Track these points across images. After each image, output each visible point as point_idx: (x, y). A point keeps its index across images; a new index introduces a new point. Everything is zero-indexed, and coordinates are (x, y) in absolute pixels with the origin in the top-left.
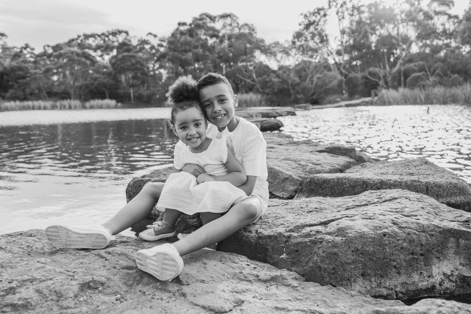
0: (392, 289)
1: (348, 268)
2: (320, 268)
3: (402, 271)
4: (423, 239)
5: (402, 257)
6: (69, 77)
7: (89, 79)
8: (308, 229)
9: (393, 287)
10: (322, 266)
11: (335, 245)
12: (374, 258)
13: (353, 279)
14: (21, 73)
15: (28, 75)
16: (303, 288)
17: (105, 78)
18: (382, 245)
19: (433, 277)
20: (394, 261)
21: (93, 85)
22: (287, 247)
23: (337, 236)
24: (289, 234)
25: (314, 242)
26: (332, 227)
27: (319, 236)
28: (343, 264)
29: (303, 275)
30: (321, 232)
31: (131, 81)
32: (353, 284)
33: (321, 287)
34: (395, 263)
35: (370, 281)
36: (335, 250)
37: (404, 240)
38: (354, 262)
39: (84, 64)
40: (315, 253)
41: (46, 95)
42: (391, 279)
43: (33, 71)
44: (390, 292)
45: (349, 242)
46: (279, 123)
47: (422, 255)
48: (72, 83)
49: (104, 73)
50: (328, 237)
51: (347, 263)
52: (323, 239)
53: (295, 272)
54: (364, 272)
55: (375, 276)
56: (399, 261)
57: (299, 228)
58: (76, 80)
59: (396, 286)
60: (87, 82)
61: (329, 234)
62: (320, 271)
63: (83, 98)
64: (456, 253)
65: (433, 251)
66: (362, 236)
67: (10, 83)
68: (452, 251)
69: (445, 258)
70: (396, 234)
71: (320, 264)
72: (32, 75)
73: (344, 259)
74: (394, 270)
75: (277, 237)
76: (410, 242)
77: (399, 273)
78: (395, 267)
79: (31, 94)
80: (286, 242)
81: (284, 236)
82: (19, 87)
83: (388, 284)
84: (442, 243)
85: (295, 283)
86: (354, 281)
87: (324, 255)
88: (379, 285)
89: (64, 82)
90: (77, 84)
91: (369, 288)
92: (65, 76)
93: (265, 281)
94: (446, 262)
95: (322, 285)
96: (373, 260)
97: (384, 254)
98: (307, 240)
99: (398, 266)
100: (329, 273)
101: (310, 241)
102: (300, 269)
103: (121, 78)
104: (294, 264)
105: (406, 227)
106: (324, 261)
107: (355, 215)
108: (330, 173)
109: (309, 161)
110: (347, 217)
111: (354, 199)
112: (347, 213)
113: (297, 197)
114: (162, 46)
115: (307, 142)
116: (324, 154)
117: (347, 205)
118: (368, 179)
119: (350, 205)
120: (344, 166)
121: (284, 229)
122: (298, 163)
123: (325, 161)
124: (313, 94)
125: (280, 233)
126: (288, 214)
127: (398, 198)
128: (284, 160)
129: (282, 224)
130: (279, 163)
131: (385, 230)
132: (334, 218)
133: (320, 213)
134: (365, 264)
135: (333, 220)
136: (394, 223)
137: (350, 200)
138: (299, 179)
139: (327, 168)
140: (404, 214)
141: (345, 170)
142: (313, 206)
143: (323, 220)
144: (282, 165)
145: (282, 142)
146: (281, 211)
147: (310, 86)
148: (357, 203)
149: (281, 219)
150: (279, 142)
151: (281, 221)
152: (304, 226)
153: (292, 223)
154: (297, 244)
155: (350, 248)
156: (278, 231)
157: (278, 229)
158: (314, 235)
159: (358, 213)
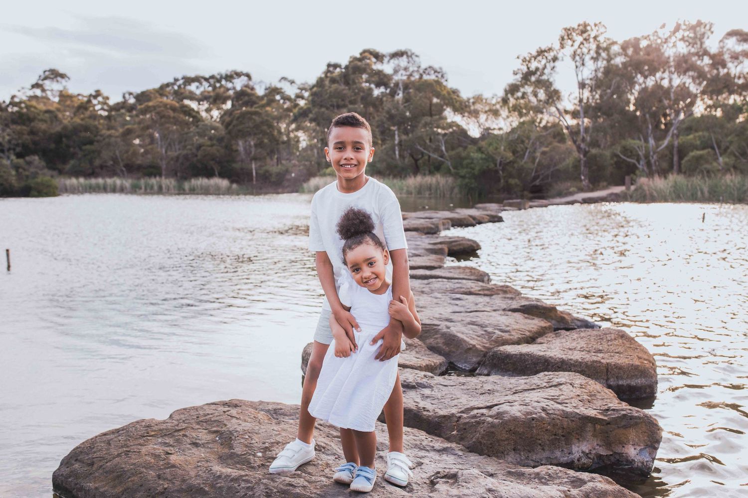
0: (538, 462)
1: (503, 443)
2: (480, 442)
3: (546, 448)
4: (565, 424)
5: (546, 437)
6: (159, 143)
8: (475, 412)
9: (539, 460)
10: (482, 441)
11: (493, 425)
13: (506, 453)
14: (88, 134)
15: (99, 138)
16: (465, 457)
18: (530, 427)
19: (572, 454)
20: (539, 440)
22: (458, 426)
23: (496, 418)
24: (460, 415)
25: (478, 423)
26: (495, 410)
27: (482, 418)
28: (498, 441)
29: (468, 448)
30: (485, 415)
32: (506, 456)
33: (479, 457)
34: (540, 442)
35: (520, 455)
36: (493, 430)
37: (549, 424)
38: (507, 439)
39: (183, 124)
40: (478, 431)
41: (124, 169)
42: (536, 454)
43: (106, 132)
45: (504, 424)
47: (563, 436)
48: (163, 151)
49: (211, 138)
50: (489, 419)
51: (501, 440)
52: (485, 420)
53: (463, 445)
54: (515, 448)
55: (524, 451)
56: (543, 440)
57: (468, 410)
58: (169, 146)
59: (541, 460)
60: (186, 152)
61: (491, 416)
62: (481, 445)
63: (179, 174)
64: (594, 436)
65: (573, 434)
66: (515, 419)
67: (72, 150)
68: (590, 434)
69: (584, 439)
70: (543, 418)
72: (104, 139)
73: (499, 437)
74: (539, 447)
75: (450, 417)
76: (554, 425)
77: (543, 449)
78: (540, 444)
80: (458, 421)
81: (456, 417)
82: (85, 156)
83: (534, 457)
84: (581, 428)
85: (460, 453)
86: (507, 454)
87: (484, 433)
88: (527, 458)
89: (152, 149)
90: (171, 153)
91: (519, 460)
92: (153, 141)
93: (439, 451)
94: (585, 443)
95: (480, 455)
96: (522, 438)
97: (532, 434)
98: (473, 420)
99: (542, 444)
100: (487, 447)
101: (476, 422)
102: (465, 443)
104: (462, 439)
105: (552, 414)
106: (484, 438)
107: (515, 401)
108: (518, 342)
109: (496, 327)
110: (509, 402)
111: (528, 381)
112: (510, 398)
113: (479, 370)
114: (302, 98)
115: (505, 289)
116: (518, 315)
117: (517, 389)
118: (550, 357)
119: (519, 388)
120: (536, 333)
121: (457, 410)
122: (484, 329)
123: (515, 327)
124: (535, 178)
125: (453, 414)
126: (463, 395)
127: (563, 384)
128: (469, 324)
129: (456, 406)
130: (463, 329)
131: (534, 416)
132: (498, 403)
133: (491, 396)
134: (516, 441)
135: (496, 405)
136: (544, 410)
137: (523, 381)
138: (483, 350)
139: (516, 336)
140: (558, 401)
141: (537, 338)
142: (487, 387)
143: (489, 404)
144: (467, 332)
145: (472, 288)
146: (457, 392)
147: (530, 165)
148: (527, 387)
149: (456, 401)
150: (468, 288)
151: (455, 402)
152: (472, 409)
153: (464, 405)
154: (466, 424)
155: (504, 428)
156: (451, 412)
157: (452, 410)
158: (479, 417)
159: (518, 399)
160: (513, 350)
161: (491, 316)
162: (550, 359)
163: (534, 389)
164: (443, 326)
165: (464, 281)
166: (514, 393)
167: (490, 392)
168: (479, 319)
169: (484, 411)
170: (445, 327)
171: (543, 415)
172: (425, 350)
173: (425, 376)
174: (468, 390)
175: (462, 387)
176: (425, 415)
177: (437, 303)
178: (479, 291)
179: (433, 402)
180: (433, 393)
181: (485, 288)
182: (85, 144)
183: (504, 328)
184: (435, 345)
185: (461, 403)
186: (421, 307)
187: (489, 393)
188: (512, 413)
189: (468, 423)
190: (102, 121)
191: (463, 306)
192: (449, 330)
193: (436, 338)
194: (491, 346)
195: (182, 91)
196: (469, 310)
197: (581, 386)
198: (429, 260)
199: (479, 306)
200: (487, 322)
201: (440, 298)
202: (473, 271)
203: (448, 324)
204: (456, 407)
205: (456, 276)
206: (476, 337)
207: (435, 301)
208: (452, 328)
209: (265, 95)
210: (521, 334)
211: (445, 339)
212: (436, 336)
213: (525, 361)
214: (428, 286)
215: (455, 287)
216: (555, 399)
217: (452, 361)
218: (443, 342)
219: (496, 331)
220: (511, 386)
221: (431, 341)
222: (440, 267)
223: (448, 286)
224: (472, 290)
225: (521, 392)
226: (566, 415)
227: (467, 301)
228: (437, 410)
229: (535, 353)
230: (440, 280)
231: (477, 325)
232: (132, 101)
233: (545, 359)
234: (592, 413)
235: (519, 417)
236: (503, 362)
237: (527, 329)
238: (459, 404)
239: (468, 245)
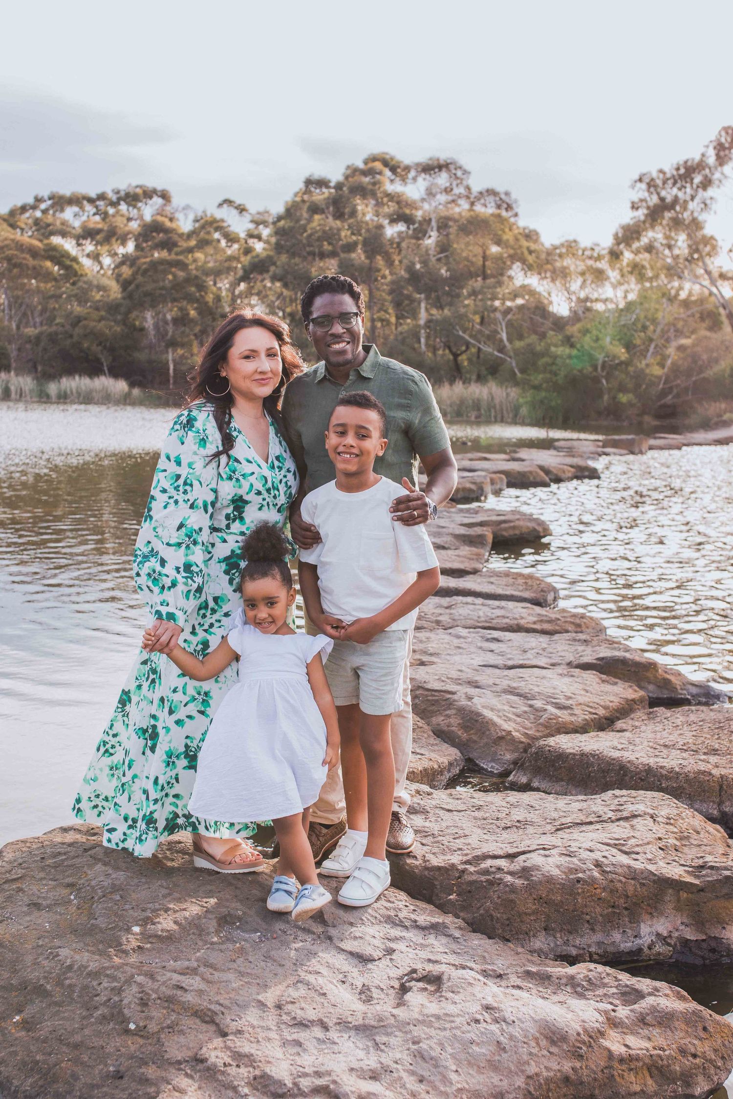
1: (527, 919)
2: (492, 916)
3: (598, 927)
4: (630, 890)
5: (598, 910)
6: (7, 311)
8: (489, 863)
9: (585, 947)
10: (495, 914)
11: (513, 889)
12: (561, 910)
13: (532, 933)
16: (465, 940)
18: (573, 894)
19: (641, 938)
20: (587, 914)
22: (459, 885)
23: (520, 877)
24: (463, 867)
25: (491, 883)
26: (519, 863)
27: (498, 876)
28: (519, 915)
29: (471, 925)
30: (503, 869)
31: (170, 330)
33: (488, 941)
34: (588, 917)
35: (555, 938)
36: (513, 896)
37: (604, 889)
38: (535, 912)
40: (490, 897)
42: (582, 936)
44: (582, 952)
45: (531, 887)
46: (540, 529)
47: (626, 909)
49: (98, 306)
50: (509, 878)
51: (526, 914)
52: (502, 879)
53: (463, 919)
54: (547, 926)
55: (561, 931)
56: (593, 915)
57: (478, 859)
58: (24, 318)
59: (589, 946)
61: (511, 873)
62: (492, 920)
64: (678, 909)
65: (642, 905)
66: (549, 880)
68: (671, 906)
69: (661, 914)
70: (593, 880)
71: (493, 912)
73: (522, 908)
74: (586, 925)
75: (448, 869)
76: (612, 891)
77: (593, 930)
78: (588, 921)
80: (459, 877)
81: (458, 869)
83: (578, 942)
84: (656, 896)
85: (457, 934)
86: (534, 936)
87: (499, 901)
88: (566, 943)
91: (552, 945)
93: (424, 928)
94: (662, 920)
95: (490, 938)
96: (559, 911)
97: (575, 905)
98: (483, 878)
99: (591, 921)
100: (502, 924)
101: (487, 881)
102: (469, 915)
104: (464, 908)
105: (610, 871)
106: (498, 909)
107: (555, 847)
108: (582, 729)
109: (550, 699)
110: (544, 849)
111: (585, 804)
112: (547, 840)
113: (515, 775)
114: (259, 237)
115: (578, 621)
116: (591, 677)
117: (564, 820)
118: (629, 762)
119: (569, 820)
120: (617, 710)
121: (460, 858)
122: (530, 702)
123: (581, 699)
124: (664, 394)
125: (453, 865)
126: (475, 830)
127: (640, 816)
128: (506, 691)
129: (460, 849)
130: (494, 702)
131: (580, 875)
132: (527, 849)
133: (521, 831)
134: (548, 916)
135: (524, 853)
136: (598, 865)
137: (577, 806)
138: (523, 740)
139: (581, 716)
140: (624, 848)
141: (619, 719)
142: (519, 815)
143: (511, 851)
144: (499, 707)
145: (522, 618)
146: (465, 823)
147: (657, 371)
148: (583, 818)
149: (462, 840)
150: (516, 619)
151: (459, 843)
152: (485, 857)
153: (474, 849)
154: (471, 883)
155: (531, 894)
156: (450, 862)
157: (452, 857)
158: (494, 873)
159: (560, 844)
160: (570, 745)
161: (544, 678)
162: (628, 765)
163: (591, 823)
164: (461, 693)
165: (511, 605)
166: (558, 830)
167: (521, 825)
168: (522, 684)
169: (502, 863)
170: (464, 696)
171: (596, 874)
172: (429, 736)
173: (418, 792)
174: (485, 819)
175: (476, 814)
176: (408, 865)
177: (459, 648)
178: (535, 623)
179: (424, 841)
180: (427, 824)
181: (545, 618)
183: (563, 701)
184: (446, 728)
185: (469, 844)
186: (431, 655)
187: (517, 827)
188: (548, 868)
189: (475, 882)
191: (502, 654)
192: (469, 703)
193: (448, 716)
194: (538, 734)
195: (50, 220)
196: (510, 663)
197: (669, 821)
198: (458, 556)
199: (529, 655)
200: (536, 689)
201: (464, 638)
202: (530, 582)
203: (472, 691)
204: (459, 852)
205: (500, 591)
206: (514, 717)
207: (456, 642)
208: (476, 700)
210: (591, 713)
211: (462, 718)
212: (448, 712)
213: (589, 765)
214: (448, 611)
215: (493, 616)
216: (620, 844)
217: (471, 756)
218: (459, 724)
219: (549, 708)
220: (555, 815)
221: (439, 720)
222: (475, 572)
223: (481, 613)
224: (522, 622)
225: (569, 828)
226: (633, 875)
227: (510, 644)
228: (429, 857)
229: (605, 753)
230: (469, 599)
231: (518, 694)
233: (620, 765)
234: (675, 872)
235: (556, 876)
236: (553, 766)
237: (602, 703)
238: (465, 848)
239: (528, 528)
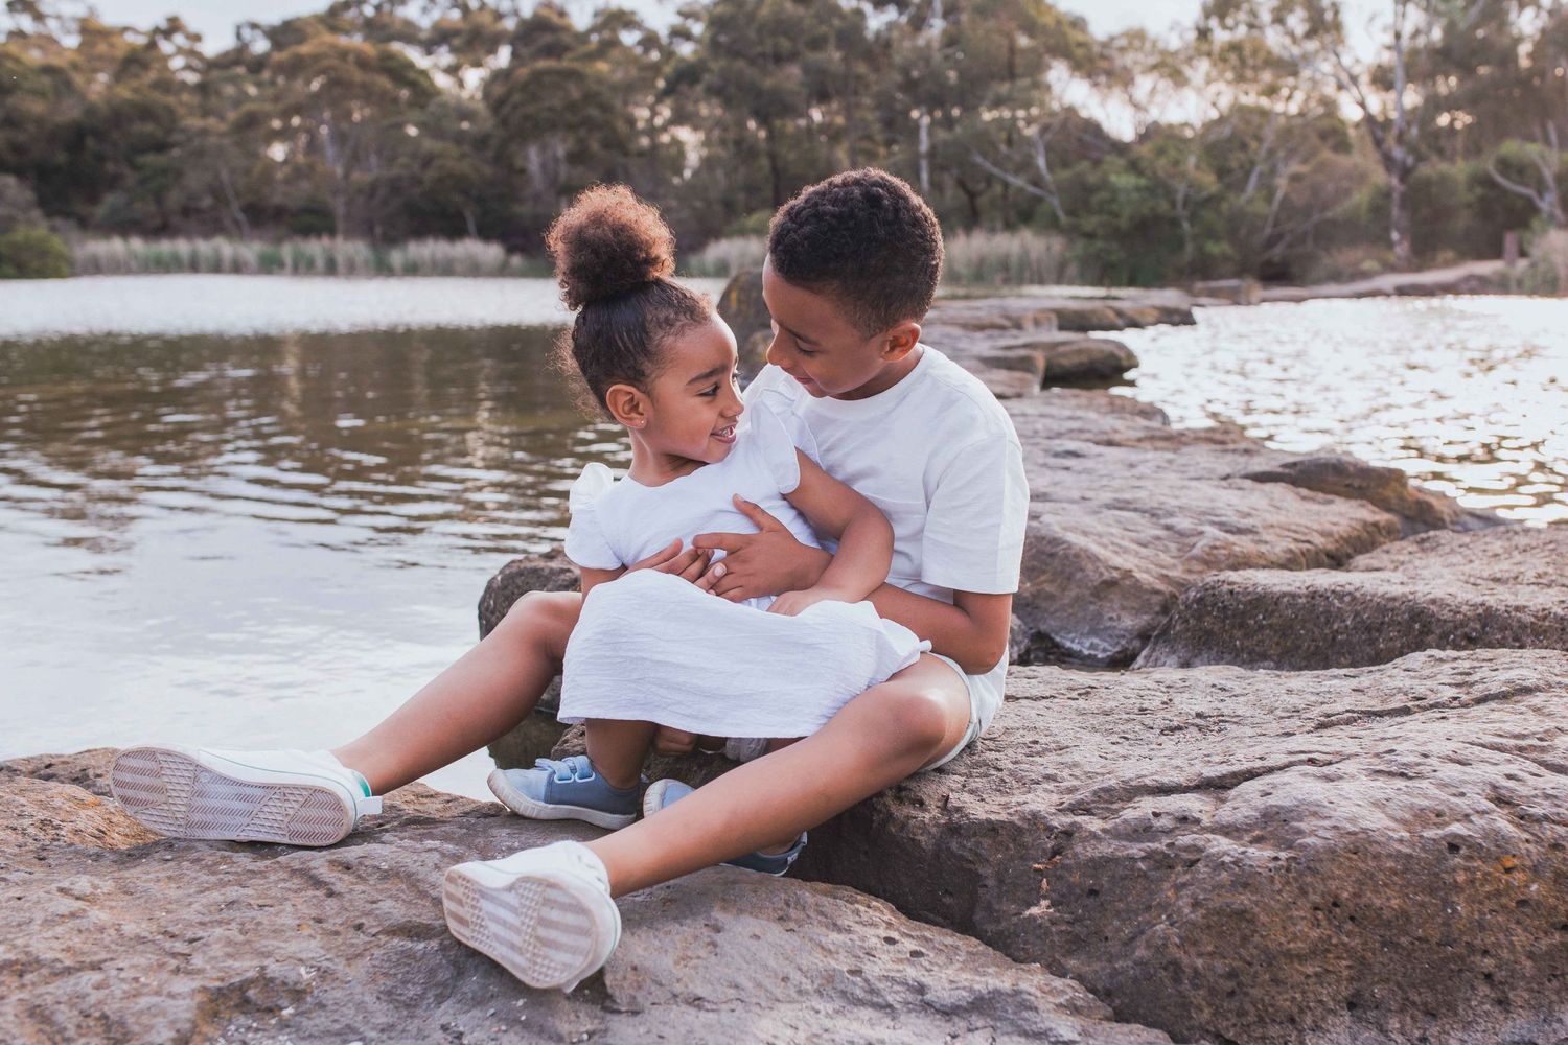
1: (1292, 972)
2: (1175, 967)
3: (1519, 996)
5: (1520, 938)
6: (330, 151)
7: (403, 160)
8: (1147, 805)
10: (1185, 961)
11: (1244, 878)
12: (1404, 940)
13: (1308, 1020)
14: (149, 128)
15: (176, 137)
17: (463, 156)
18: (1438, 887)
20: (1486, 953)
21: (419, 182)
22: (1056, 875)
23: (1258, 840)
24: (1068, 819)
25: (1163, 863)
26: (1245, 801)
27: (1185, 840)
28: (1270, 959)
29: (1106, 995)
30: (1197, 821)
31: (564, 171)
32: (1310, 1038)
34: (1488, 963)
35: (1382, 1030)
36: (1244, 899)
37: (1535, 871)
38: (1317, 951)
39: (386, 102)
40: (1164, 907)
41: (241, 217)
42: (1468, 1026)
43: (194, 123)
45: (1303, 869)
46: (1122, 355)
48: (339, 171)
49: (459, 138)
50: (1222, 845)
51: (1290, 956)
52: (1200, 850)
53: (1079, 978)
54: (1358, 994)
55: (1402, 1010)
56: (1505, 954)
57: (1111, 798)
58: (355, 159)
60: (395, 171)
61: (1228, 830)
62: (1177, 980)
63: (378, 230)
66: (1360, 846)
67: (110, 167)
70: (1502, 845)
71: (1179, 954)
72: (190, 139)
73: (1278, 939)
74: (1484, 989)
75: (1019, 830)
76: (1559, 877)
77: (1503, 1003)
78: (1488, 977)
79: (187, 212)
80: (1056, 852)
81: (1050, 829)
82: (143, 182)
85: (1066, 1027)
86: (1316, 1028)
87: (1197, 916)
89: (311, 167)
90: (356, 176)
92: (313, 147)
93: (948, 1012)
95: (1180, 1039)
96: (1395, 946)
97: (1446, 924)
98: (1136, 850)
99: (1500, 975)
100: (1212, 991)
101: (1149, 856)
102: (1097, 966)
103: (526, 158)
104: (1076, 944)
105: (1546, 818)
106: (1195, 943)
107: (1343, 758)
109: (1207, 515)
110: (1312, 761)
111: (1362, 681)
112: (1313, 743)
113: (1152, 651)
114: (686, 35)
115: (1217, 436)
116: (1278, 490)
117: (1327, 708)
118: (1434, 601)
119: (1338, 707)
120: (1347, 540)
121: (1055, 798)
122: (1163, 522)
123: (1273, 519)
124: (1271, 243)
125: (1035, 815)
126: (1085, 735)
127: (1537, 689)
128: (1109, 507)
129: (1049, 778)
130: (1089, 521)
131: (1457, 828)
132: (1258, 764)
133: (1214, 736)
134: (1363, 961)
135: (1251, 775)
136: (1499, 798)
137: (1340, 684)
138: (1161, 587)
139: (1280, 546)
140: (1548, 758)
141: (1354, 555)
142: (1193, 705)
143: (1211, 771)
144: (1100, 528)
145: (1116, 431)
146: (1056, 722)
147: (1260, 207)
149: (1053, 757)
150: (1105, 433)
151: (1048, 763)
152: (1132, 792)
153: (1090, 776)
154: (1098, 865)
155: (1303, 892)
156: (1027, 808)
157: (1029, 797)
158: (1167, 832)
159: (1357, 749)
162: (1433, 608)
163: (1404, 711)
166: (1322, 726)
167: (1205, 723)
168: (1142, 494)
169: (1193, 804)
171: (1503, 823)
174: (1107, 713)
175: (1081, 703)
178: (1138, 439)
181: (1158, 433)
182: (143, 151)
183: (1234, 520)
185: (1075, 765)
187: (1200, 728)
189: (1109, 861)
190: (185, 97)
191: (1086, 472)
194: (1191, 575)
195: (386, 19)
200: (1174, 503)
202: (1117, 402)
204: (1050, 786)
206: (1133, 546)
208: (1047, 518)
209: (593, 30)
210: (1296, 540)
213: (1330, 616)
215: (1063, 428)
216: (1533, 748)
217: (1043, 628)
219: (1208, 529)
224: (1117, 436)
225: (1348, 722)
227: (1099, 459)
228: (961, 801)
231: (1135, 510)
232: (261, 46)
233: (1411, 610)
235: (1381, 831)
236: (1242, 624)
237: (1315, 526)
238: (1066, 773)
239: (1102, 351)
